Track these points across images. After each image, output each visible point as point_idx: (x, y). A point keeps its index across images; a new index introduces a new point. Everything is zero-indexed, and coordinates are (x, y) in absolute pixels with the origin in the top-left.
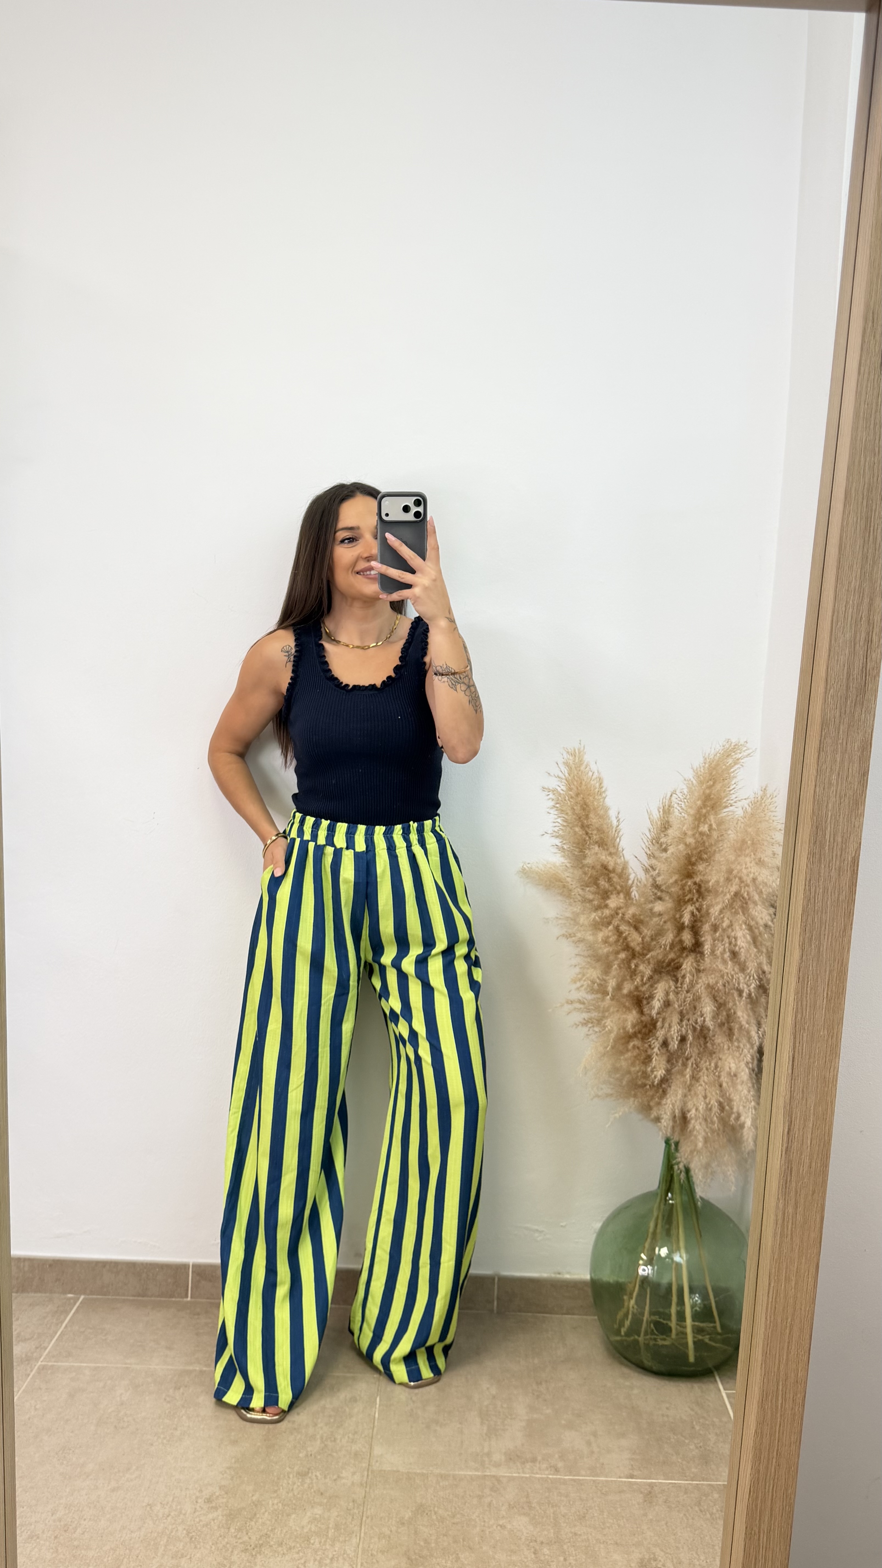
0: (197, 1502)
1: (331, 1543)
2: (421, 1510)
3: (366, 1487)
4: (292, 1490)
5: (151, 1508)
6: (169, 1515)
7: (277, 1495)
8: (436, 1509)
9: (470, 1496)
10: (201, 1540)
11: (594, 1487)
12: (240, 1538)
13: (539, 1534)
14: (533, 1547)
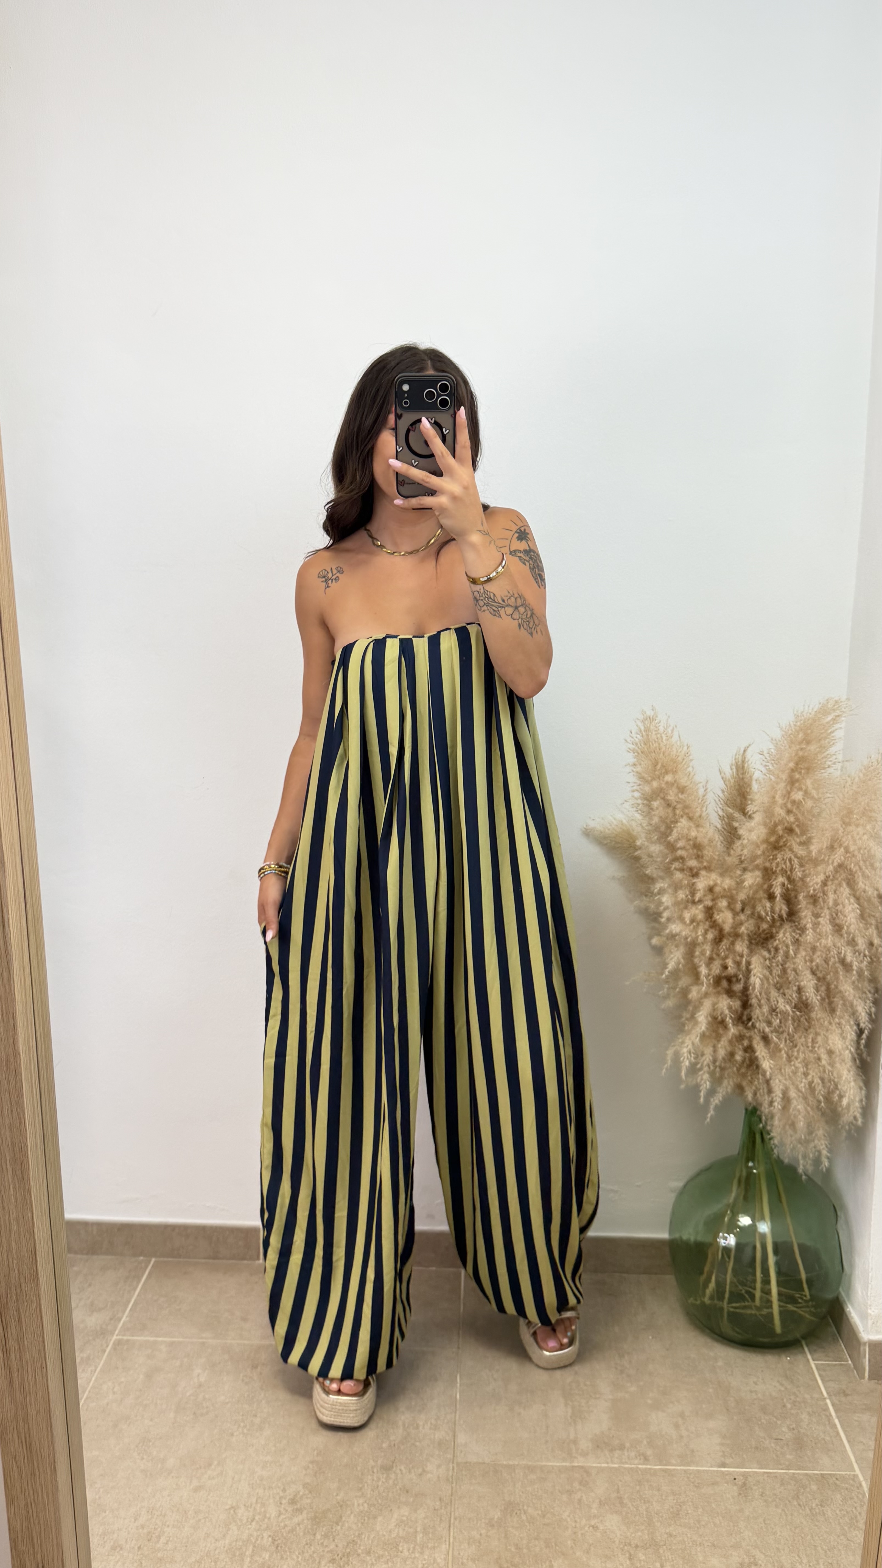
0: (281, 1503)
1: (419, 1550)
2: (510, 1508)
3: (452, 1483)
4: (378, 1487)
5: (234, 1511)
6: (254, 1519)
7: (363, 1494)
8: (525, 1508)
9: (559, 1491)
10: (287, 1549)
11: (686, 1479)
12: (327, 1546)
13: (633, 1535)
14: (628, 1551)
